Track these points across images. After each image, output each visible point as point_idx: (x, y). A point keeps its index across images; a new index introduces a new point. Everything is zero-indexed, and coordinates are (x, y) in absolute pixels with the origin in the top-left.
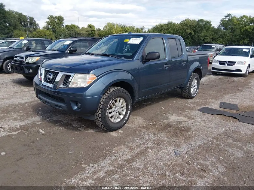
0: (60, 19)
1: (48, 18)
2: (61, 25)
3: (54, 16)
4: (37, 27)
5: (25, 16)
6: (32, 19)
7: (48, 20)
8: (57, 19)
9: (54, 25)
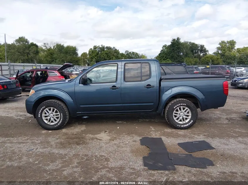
0: (232, 43)
1: (219, 44)
2: (232, 49)
3: (226, 41)
4: (206, 53)
5: (197, 45)
6: (202, 47)
7: (219, 46)
8: (228, 43)
9: (224, 50)
